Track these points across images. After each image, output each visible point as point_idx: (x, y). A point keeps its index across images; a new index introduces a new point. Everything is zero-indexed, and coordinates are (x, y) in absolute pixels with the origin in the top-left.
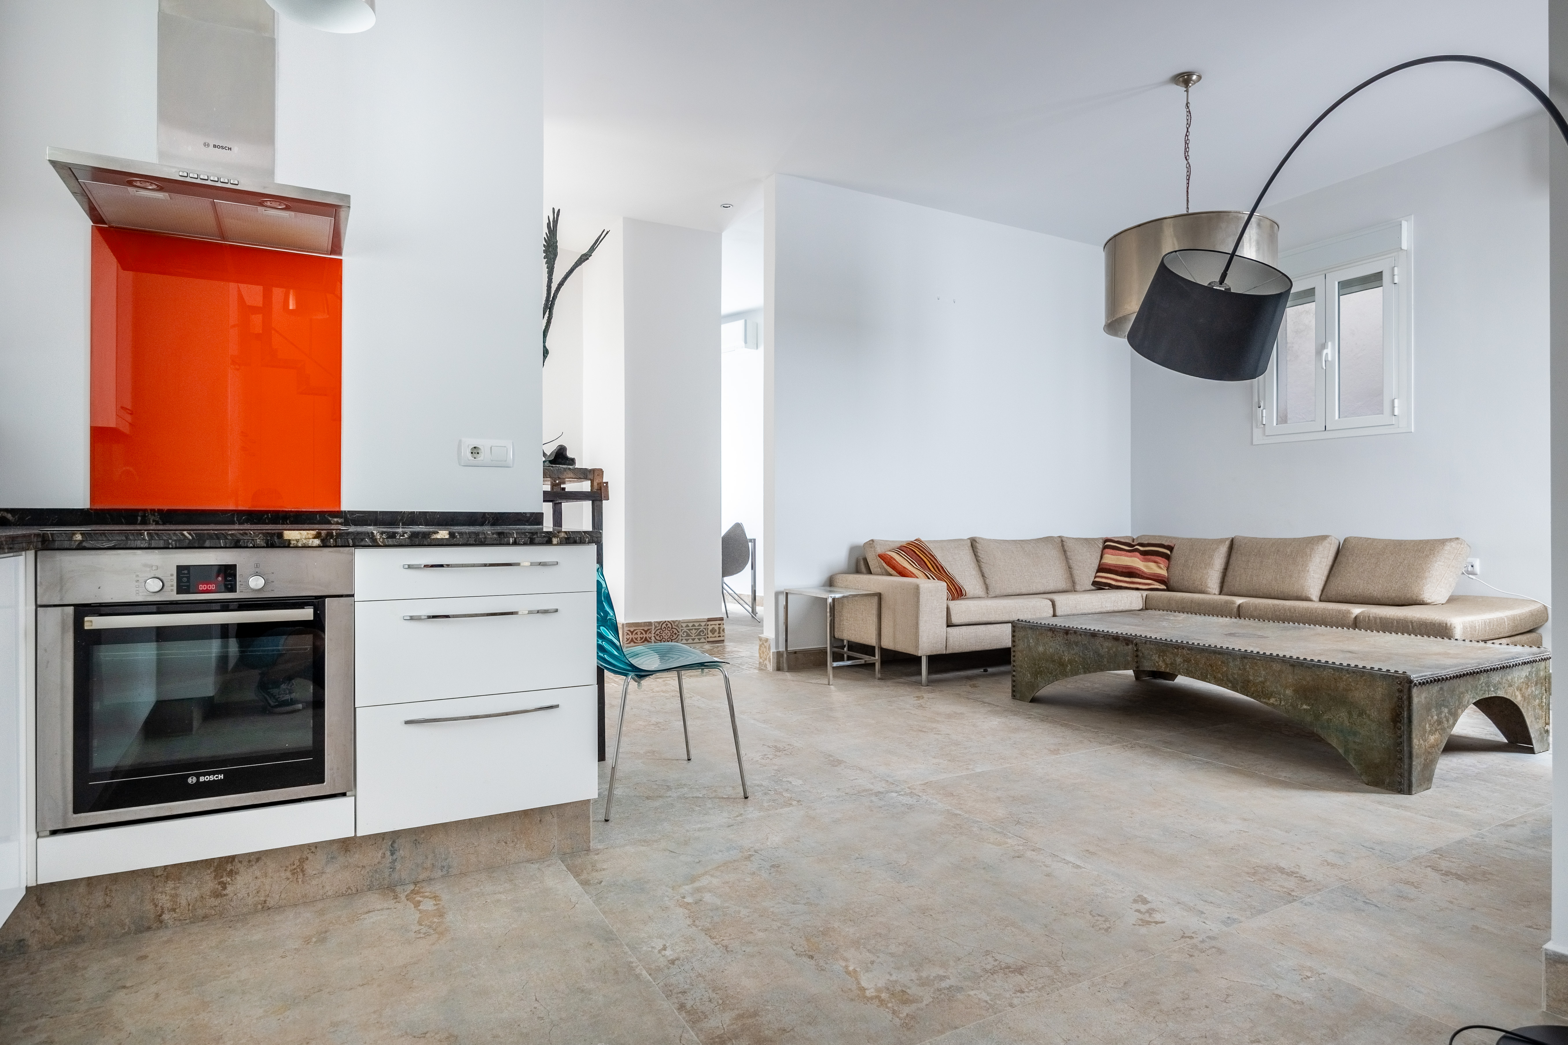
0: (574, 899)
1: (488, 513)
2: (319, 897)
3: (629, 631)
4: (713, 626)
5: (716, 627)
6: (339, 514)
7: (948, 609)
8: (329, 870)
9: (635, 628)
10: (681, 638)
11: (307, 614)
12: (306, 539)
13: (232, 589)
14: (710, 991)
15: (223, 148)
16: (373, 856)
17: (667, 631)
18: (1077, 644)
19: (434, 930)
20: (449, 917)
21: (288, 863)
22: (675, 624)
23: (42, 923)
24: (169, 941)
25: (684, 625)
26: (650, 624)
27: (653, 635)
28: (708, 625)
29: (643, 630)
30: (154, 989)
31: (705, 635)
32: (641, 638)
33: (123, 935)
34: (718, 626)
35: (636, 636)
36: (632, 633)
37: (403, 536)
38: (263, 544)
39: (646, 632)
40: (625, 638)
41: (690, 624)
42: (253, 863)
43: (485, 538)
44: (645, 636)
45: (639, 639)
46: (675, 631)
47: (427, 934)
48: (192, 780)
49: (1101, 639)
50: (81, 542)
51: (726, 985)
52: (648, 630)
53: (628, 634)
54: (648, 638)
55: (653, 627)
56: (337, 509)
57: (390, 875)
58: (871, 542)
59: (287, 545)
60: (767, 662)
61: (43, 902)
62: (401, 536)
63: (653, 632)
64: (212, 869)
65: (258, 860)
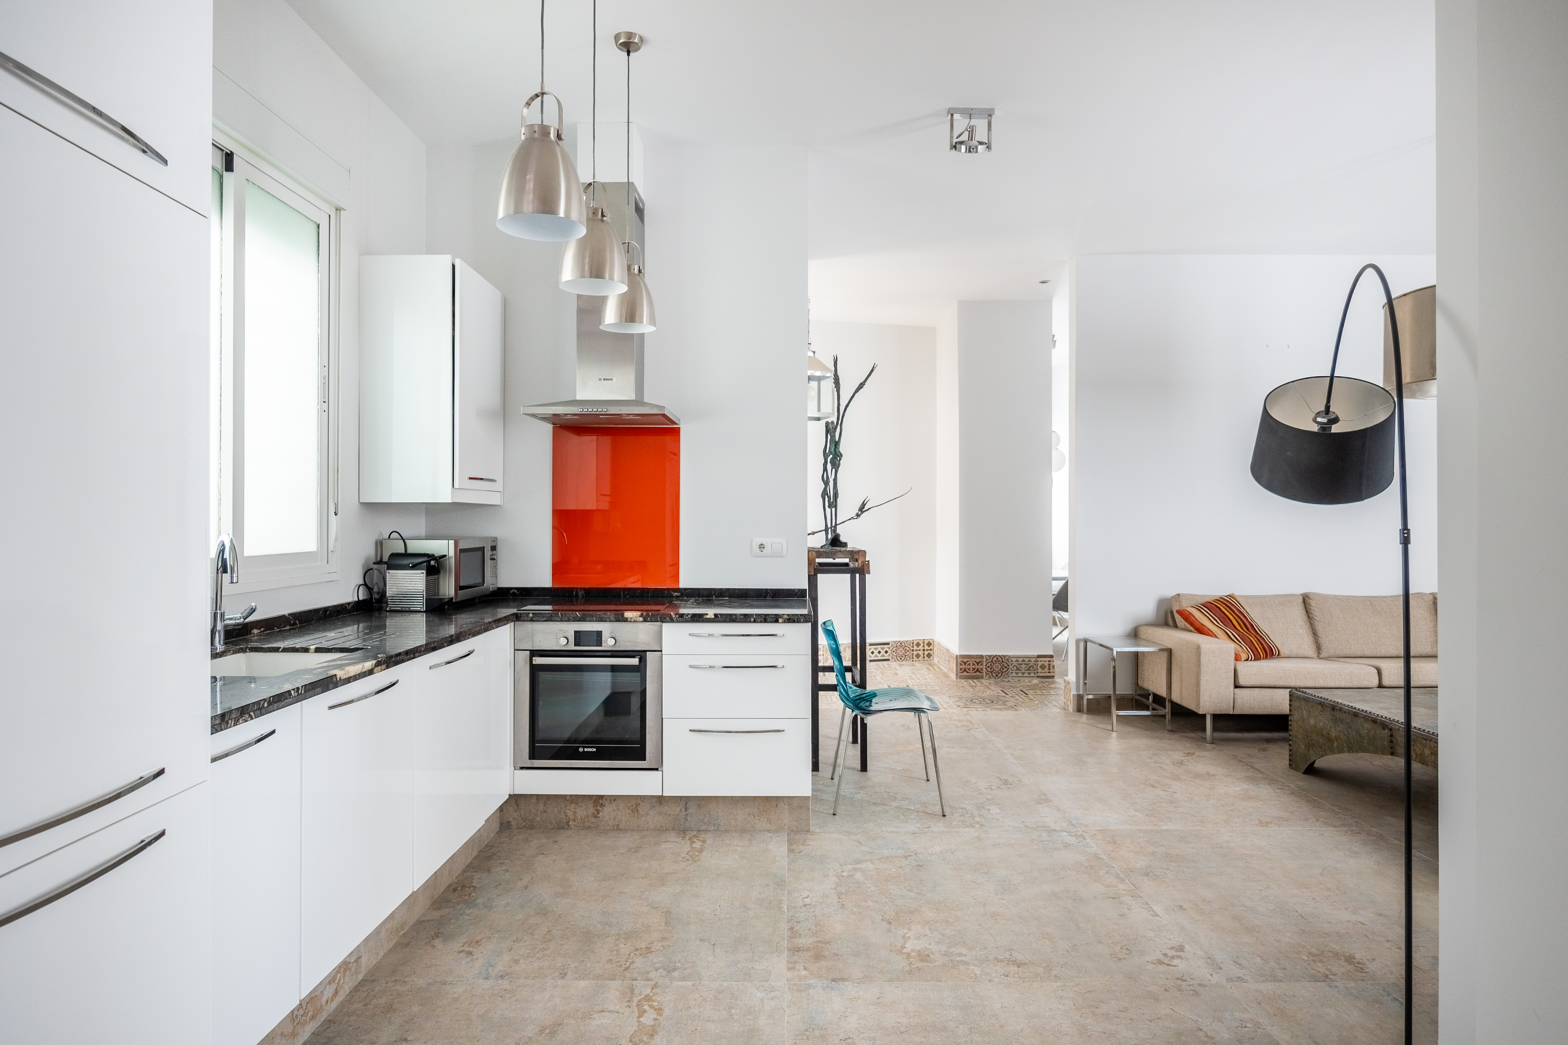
0: (778, 859)
1: (769, 589)
2: (645, 828)
3: (963, 661)
4: (1042, 663)
5: (1046, 664)
6: (678, 590)
7: (1235, 671)
8: (651, 813)
9: (968, 660)
10: (1011, 671)
11: (635, 661)
12: (635, 617)
13: (601, 645)
14: (813, 925)
15: (608, 380)
16: (675, 810)
17: (997, 664)
18: (1342, 721)
19: (693, 859)
20: (704, 854)
21: (630, 805)
22: (1006, 659)
23: (517, 815)
24: (570, 836)
25: (1014, 660)
26: (982, 656)
27: (985, 667)
28: (1038, 661)
29: (975, 662)
30: (554, 857)
31: (1035, 670)
32: (974, 669)
33: (552, 829)
34: (1048, 663)
35: (969, 667)
36: (965, 663)
37: (688, 616)
38: (614, 620)
39: (978, 663)
40: (959, 667)
41: (1020, 660)
42: (612, 801)
43: (736, 618)
44: (977, 667)
45: (971, 669)
46: (1005, 665)
47: (688, 860)
48: (581, 750)
49: (1362, 719)
50: (532, 617)
51: (825, 925)
52: (980, 662)
53: (961, 664)
54: (980, 669)
55: (985, 660)
56: (676, 587)
57: (684, 823)
58: (1177, 596)
59: (626, 620)
60: (1069, 703)
61: (518, 804)
62: (686, 616)
63: (985, 664)
64: (593, 801)
65: (615, 800)
